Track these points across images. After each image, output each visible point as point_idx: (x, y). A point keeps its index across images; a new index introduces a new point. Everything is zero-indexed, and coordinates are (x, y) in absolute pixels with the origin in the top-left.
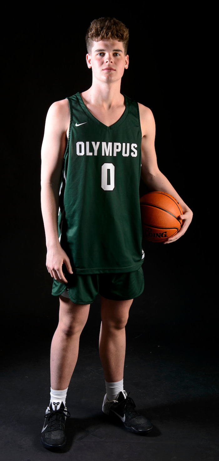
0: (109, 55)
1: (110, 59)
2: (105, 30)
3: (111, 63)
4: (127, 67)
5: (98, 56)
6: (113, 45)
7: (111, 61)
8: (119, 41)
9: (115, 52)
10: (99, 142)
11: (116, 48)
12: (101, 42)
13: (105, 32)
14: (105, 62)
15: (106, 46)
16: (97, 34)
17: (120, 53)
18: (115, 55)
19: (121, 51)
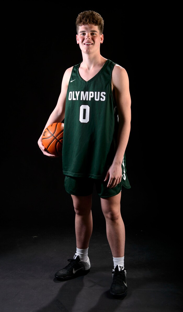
0: (88, 34)
1: (88, 36)
2: (85, 18)
3: (89, 39)
4: (102, 42)
5: (82, 36)
6: (91, 28)
7: (89, 38)
8: (95, 25)
9: (92, 32)
10: (80, 92)
11: (93, 29)
12: (83, 26)
13: (85, 19)
14: (85, 38)
15: (86, 29)
16: (81, 21)
17: (96, 33)
18: (92, 34)
19: (96, 32)
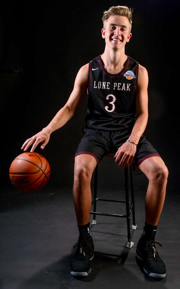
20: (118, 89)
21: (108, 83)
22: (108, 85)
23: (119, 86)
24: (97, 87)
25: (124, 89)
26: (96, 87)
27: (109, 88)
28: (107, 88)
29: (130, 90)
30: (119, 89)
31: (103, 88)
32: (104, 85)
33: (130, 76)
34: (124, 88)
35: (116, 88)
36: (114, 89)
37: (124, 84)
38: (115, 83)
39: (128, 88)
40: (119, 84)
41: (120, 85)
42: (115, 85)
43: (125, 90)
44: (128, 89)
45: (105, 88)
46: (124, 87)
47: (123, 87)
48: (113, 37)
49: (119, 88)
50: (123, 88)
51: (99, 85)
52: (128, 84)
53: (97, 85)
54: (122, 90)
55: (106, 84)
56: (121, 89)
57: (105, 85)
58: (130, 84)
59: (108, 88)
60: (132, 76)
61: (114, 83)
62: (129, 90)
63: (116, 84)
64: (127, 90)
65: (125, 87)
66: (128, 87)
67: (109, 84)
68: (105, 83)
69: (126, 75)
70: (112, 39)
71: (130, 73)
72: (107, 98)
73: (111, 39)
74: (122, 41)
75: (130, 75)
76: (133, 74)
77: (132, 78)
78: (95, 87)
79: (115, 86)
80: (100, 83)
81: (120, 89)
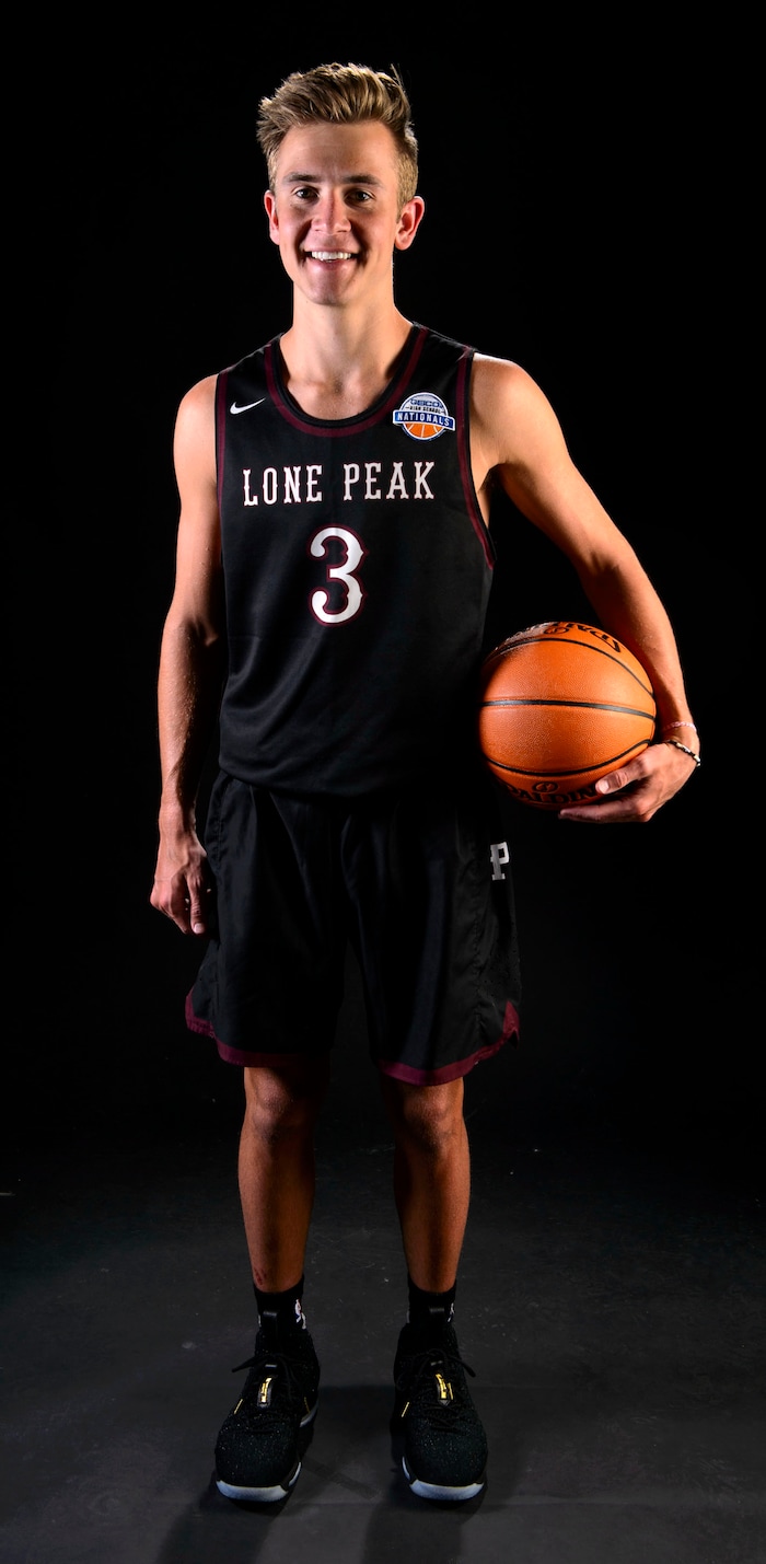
20: (369, 496)
21: (310, 469)
22: (311, 483)
23: (375, 480)
24: (261, 499)
25: (397, 493)
26: (255, 498)
27: (319, 494)
28: (310, 498)
29: (432, 497)
30: (373, 493)
31: (288, 500)
32: (292, 484)
33: (429, 418)
34: (398, 487)
35: (359, 488)
36: (348, 497)
37: (398, 467)
38: (347, 468)
39: (422, 485)
40: (369, 467)
41: (378, 470)
42: (352, 477)
43: (404, 495)
44: (423, 492)
45: (298, 499)
46: (398, 483)
47: (393, 481)
48: (308, 245)
49: (374, 487)
50: (393, 487)
51: (265, 486)
52: (418, 466)
53: (256, 489)
54: (391, 495)
55: (303, 476)
56: (385, 491)
57: (298, 484)
58: (432, 464)
59: (314, 495)
60: (435, 419)
61: (345, 466)
62: (429, 495)
63: (352, 470)
64: (418, 495)
65: (402, 481)
66: (420, 480)
67: (319, 472)
68: (297, 470)
69: (406, 417)
70: (309, 254)
71: (425, 403)
72: (318, 550)
73: (303, 256)
74: (360, 258)
75: (424, 415)
76: (443, 411)
77: (437, 430)
78: (251, 500)
79: (348, 482)
80: (270, 475)
81: (378, 492)
